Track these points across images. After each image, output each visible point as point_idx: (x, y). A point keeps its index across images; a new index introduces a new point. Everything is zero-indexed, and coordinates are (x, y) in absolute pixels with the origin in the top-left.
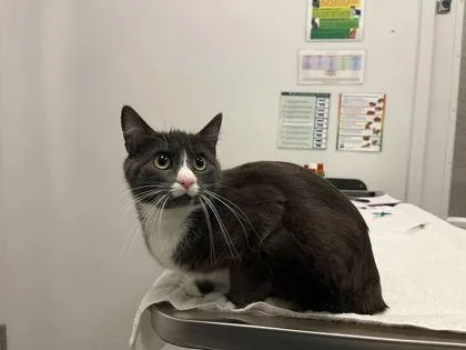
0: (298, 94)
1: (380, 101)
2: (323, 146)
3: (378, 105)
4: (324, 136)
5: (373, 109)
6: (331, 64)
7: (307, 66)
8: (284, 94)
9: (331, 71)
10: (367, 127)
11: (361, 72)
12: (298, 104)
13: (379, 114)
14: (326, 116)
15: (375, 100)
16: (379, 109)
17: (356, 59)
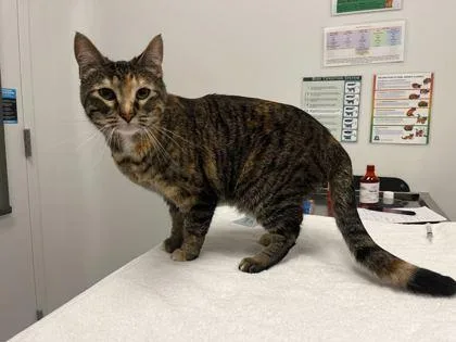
0: (322, 79)
1: (426, 81)
2: (353, 138)
3: (424, 87)
4: (354, 127)
5: (417, 92)
6: (363, 40)
7: (333, 45)
8: (305, 79)
9: (362, 49)
10: (410, 114)
11: (401, 48)
12: (323, 91)
13: (425, 97)
14: (356, 103)
15: (420, 81)
16: (426, 91)
17: (394, 32)
